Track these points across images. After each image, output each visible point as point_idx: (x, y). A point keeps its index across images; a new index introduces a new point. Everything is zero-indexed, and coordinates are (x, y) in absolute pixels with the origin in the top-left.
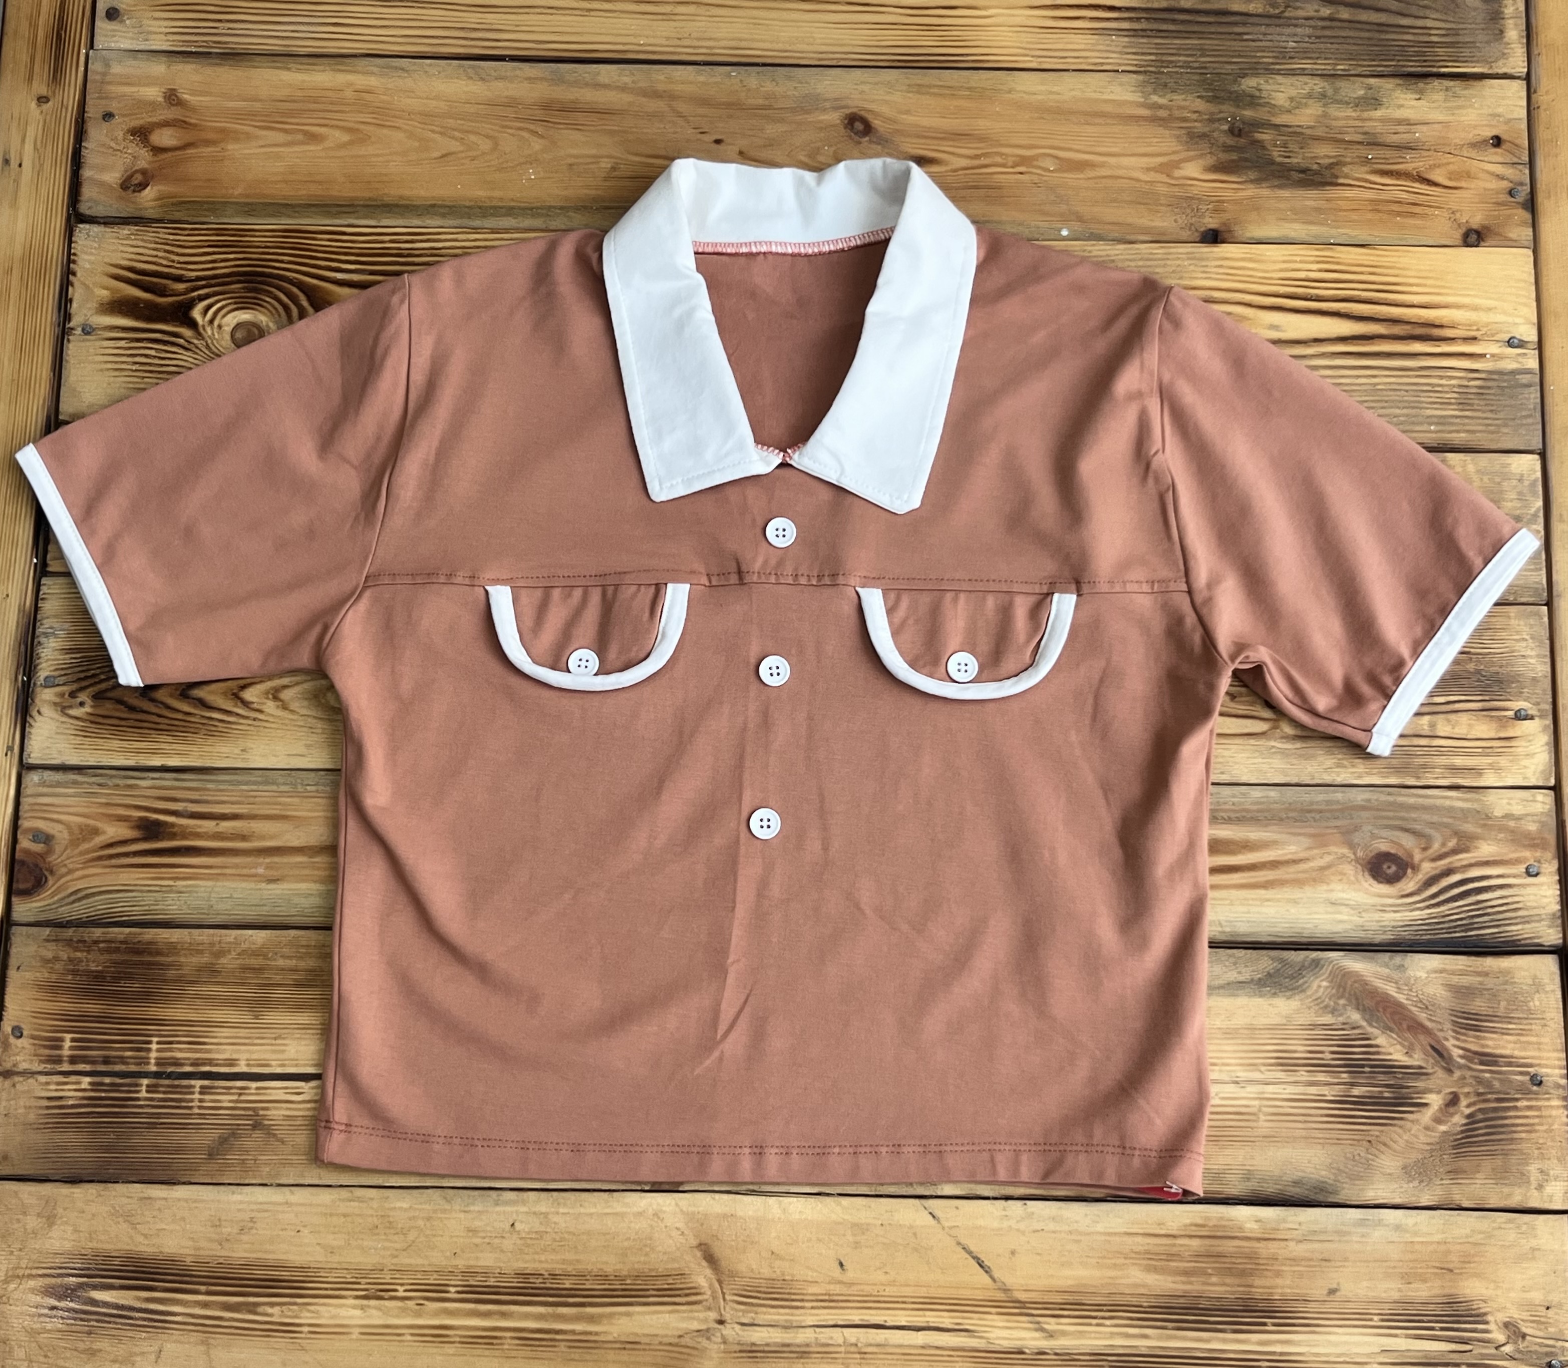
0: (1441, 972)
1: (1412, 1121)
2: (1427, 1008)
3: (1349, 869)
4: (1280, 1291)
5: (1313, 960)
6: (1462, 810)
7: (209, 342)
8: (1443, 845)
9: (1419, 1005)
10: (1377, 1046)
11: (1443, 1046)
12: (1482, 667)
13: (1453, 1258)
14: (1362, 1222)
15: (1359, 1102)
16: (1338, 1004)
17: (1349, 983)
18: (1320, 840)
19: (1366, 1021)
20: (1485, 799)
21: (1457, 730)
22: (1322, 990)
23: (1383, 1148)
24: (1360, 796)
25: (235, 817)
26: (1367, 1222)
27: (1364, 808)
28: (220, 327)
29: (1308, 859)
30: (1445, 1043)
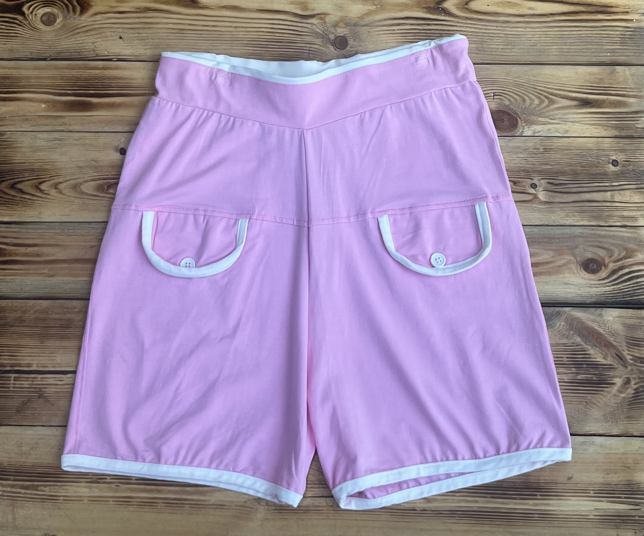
0: (620, 317)
1: (608, 392)
2: (614, 335)
3: (573, 266)
4: (543, 478)
5: (557, 312)
6: (629, 238)
7: (30, 22)
8: (619, 254)
9: (610, 333)
10: (590, 354)
11: (622, 354)
12: (636, 168)
13: (630, 461)
14: (584, 443)
15: (581, 383)
16: (570, 334)
17: (575, 323)
18: (559, 252)
19: (584, 342)
20: (639, 232)
21: (624, 199)
22: (562, 326)
23: (594, 406)
24: (578, 231)
25: (35, 245)
26: (586, 443)
27: (580, 237)
28: (36, 15)
29: (553, 262)
30: (624, 353)
